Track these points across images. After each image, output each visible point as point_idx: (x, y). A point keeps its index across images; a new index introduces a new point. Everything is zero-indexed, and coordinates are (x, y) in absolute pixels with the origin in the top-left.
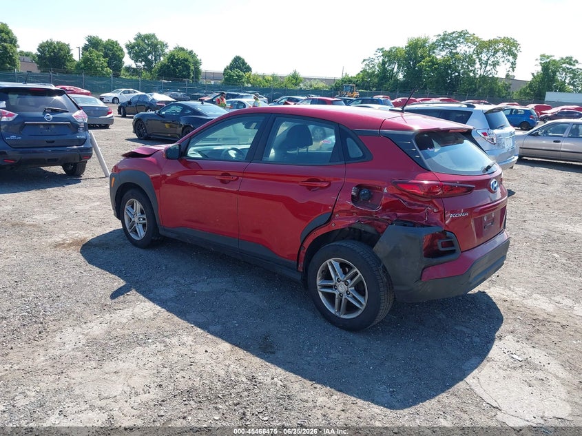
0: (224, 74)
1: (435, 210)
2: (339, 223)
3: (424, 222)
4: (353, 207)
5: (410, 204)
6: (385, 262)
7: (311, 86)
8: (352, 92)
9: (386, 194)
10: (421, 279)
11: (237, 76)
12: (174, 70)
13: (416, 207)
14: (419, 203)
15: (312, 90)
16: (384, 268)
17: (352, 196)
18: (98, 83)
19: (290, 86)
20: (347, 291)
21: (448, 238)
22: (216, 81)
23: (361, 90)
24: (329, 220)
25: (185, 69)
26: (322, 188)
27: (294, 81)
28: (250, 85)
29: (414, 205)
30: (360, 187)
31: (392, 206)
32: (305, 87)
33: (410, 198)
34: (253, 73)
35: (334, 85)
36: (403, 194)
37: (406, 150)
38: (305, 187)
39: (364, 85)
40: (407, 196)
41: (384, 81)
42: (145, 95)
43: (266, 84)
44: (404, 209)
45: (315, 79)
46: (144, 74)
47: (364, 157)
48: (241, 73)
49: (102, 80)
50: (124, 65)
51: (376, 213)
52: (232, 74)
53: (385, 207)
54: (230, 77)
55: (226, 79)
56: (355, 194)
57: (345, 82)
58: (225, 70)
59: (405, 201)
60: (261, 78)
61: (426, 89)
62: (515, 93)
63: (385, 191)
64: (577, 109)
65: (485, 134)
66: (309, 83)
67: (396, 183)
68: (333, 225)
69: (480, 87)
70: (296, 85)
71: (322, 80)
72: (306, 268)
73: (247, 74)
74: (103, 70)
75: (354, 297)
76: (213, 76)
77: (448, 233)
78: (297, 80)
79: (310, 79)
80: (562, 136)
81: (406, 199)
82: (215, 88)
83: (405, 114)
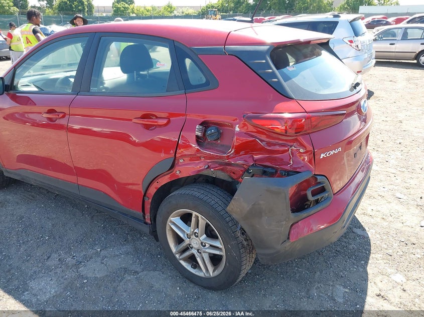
0: (113, 7)
1: (302, 150)
2: (185, 170)
3: (288, 167)
4: (198, 150)
5: (269, 144)
6: (242, 224)
7: (183, 13)
8: (216, 15)
9: (239, 134)
10: (288, 238)
11: (123, 7)
12: (71, 6)
13: (277, 148)
14: (280, 142)
15: (184, 16)
16: (242, 229)
17: (197, 136)
18: (6, 20)
19: (166, 14)
20: (202, 243)
21: (320, 183)
22: (107, 13)
23: (222, 14)
24: (173, 166)
25: (80, 4)
26: (160, 126)
27: (169, 9)
28: (134, 15)
29: (274, 145)
30: (205, 125)
31: (247, 148)
32: (178, 14)
33: (268, 137)
34: (135, 5)
35: (200, 11)
36: (258, 132)
37: (259, 72)
38: (140, 125)
39: (223, 9)
40: (265, 134)
41: (238, 5)
42: (45, 28)
43: (147, 13)
44: (262, 150)
45: (186, 7)
46: (47, 11)
47: (207, 83)
48: (127, 5)
49: (10, 17)
50: (30, 5)
51: (228, 157)
52: (119, 6)
53: (238, 150)
54: (117, 10)
55: (115, 11)
56: (199, 134)
57: (209, 8)
58: (113, 3)
59: (262, 141)
60: (143, 9)
61: (271, 9)
62: (336, 9)
63: (237, 129)
64: (384, 18)
65: (351, 42)
66: (181, 10)
67: (250, 118)
68: (178, 172)
69: (311, 5)
70: (171, 13)
71: (191, 7)
72: (154, 219)
73: (131, 6)
74: (10, 8)
75: (211, 246)
76: (105, 10)
77: (319, 178)
78: (171, 8)
79: (181, 7)
80: (396, 40)
81: (263, 137)
82: (107, 18)
83: (255, 24)
